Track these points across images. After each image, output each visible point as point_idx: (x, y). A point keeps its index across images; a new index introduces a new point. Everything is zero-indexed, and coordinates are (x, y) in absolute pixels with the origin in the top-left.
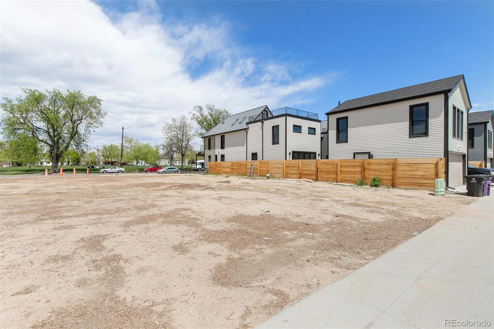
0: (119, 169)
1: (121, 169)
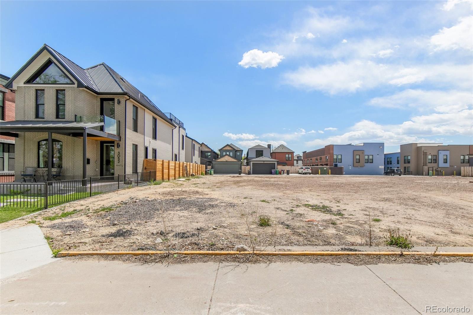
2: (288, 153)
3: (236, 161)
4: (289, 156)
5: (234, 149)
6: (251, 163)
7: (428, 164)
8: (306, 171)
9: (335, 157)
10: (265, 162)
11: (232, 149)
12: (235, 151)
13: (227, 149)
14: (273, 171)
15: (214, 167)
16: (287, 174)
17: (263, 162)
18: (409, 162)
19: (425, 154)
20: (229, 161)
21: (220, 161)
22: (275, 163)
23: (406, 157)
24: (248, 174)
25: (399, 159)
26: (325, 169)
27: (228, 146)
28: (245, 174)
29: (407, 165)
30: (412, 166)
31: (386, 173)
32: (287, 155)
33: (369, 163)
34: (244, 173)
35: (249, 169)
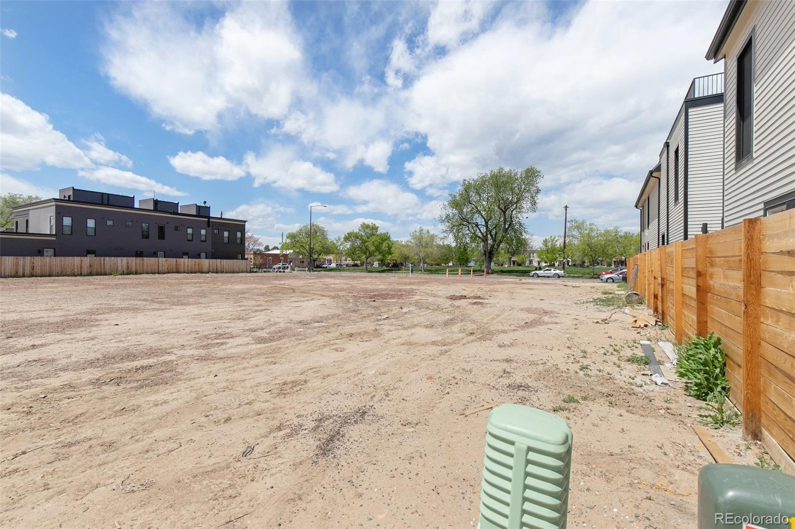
0: (555, 272)
1: (558, 271)
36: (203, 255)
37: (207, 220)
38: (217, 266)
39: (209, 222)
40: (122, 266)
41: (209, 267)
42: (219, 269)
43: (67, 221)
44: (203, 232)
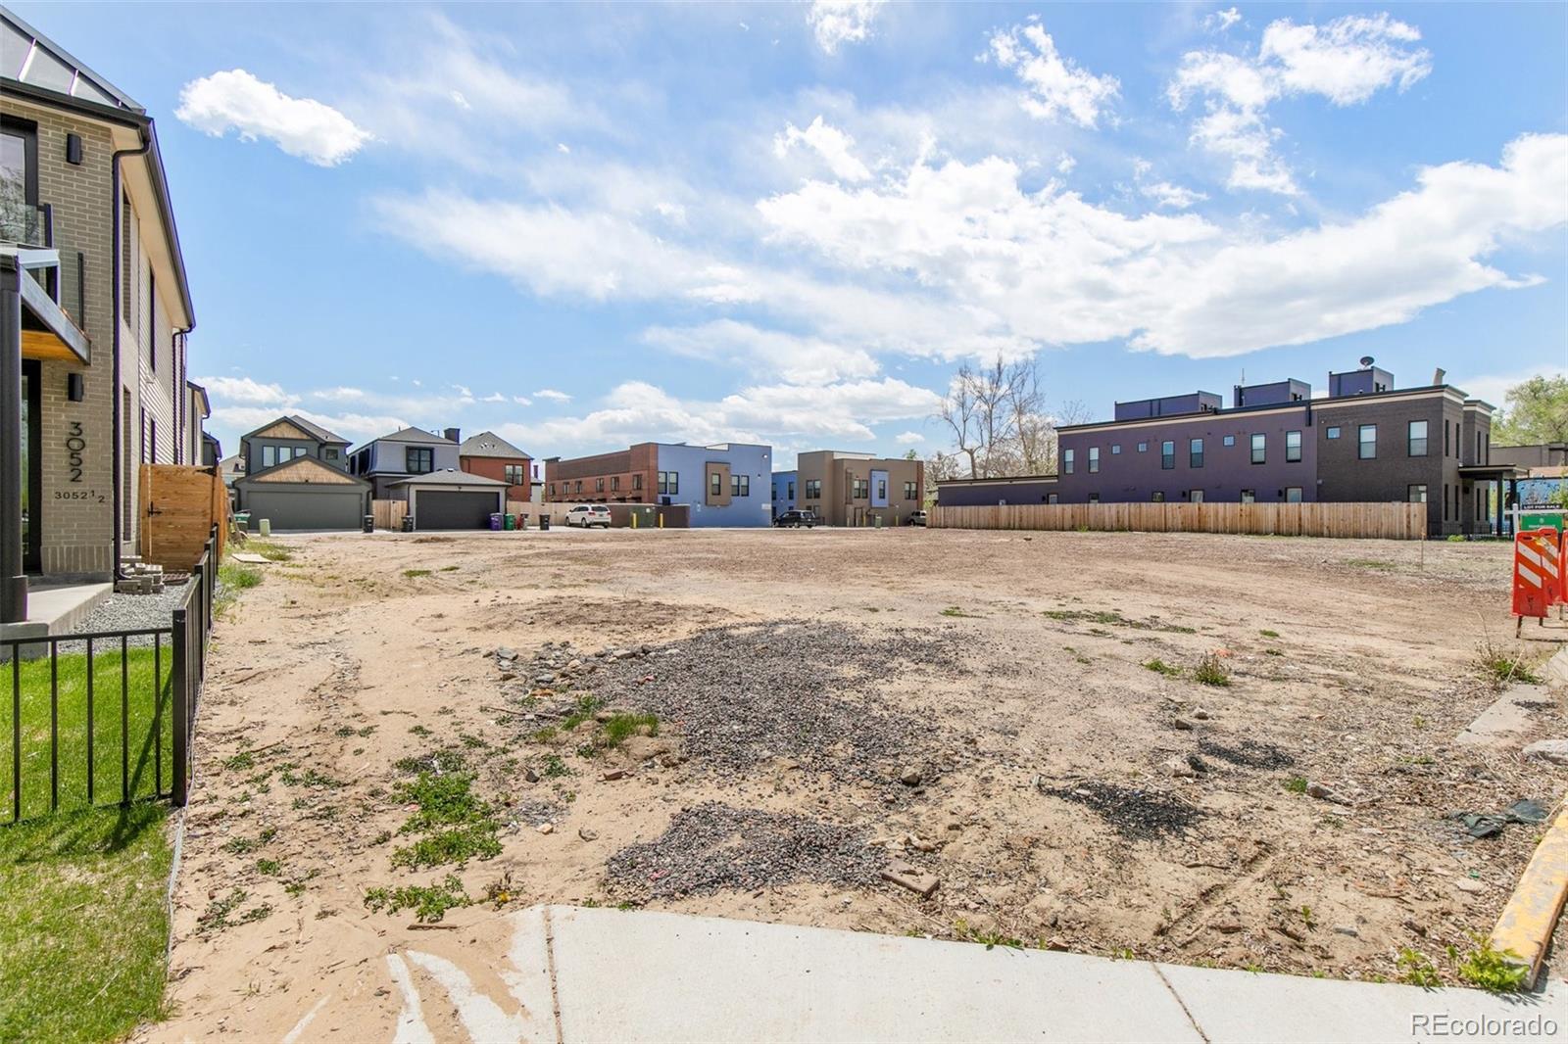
2: (514, 461)
3: (348, 481)
4: (514, 469)
5: (315, 438)
6: (413, 491)
7: (855, 500)
8: (597, 517)
9: (662, 479)
10: (464, 489)
11: (305, 437)
12: (317, 445)
13: (279, 436)
14: (495, 517)
15: (243, 504)
16: (542, 529)
17: (456, 489)
18: (817, 496)
19: (849, 477)
20: (317, 481)
21: (277, 480)
22: (498, 494)
23: (811, 484)
24: (404, 530)
25: (795, 487)
26: (648, 510)
27: (284, 426)
28: (387, 528)
29: (813, 502)
30: (823, 504)
31: (781, 521)
32: (509, 468)
33: (740, 497)
34: (380, 527)
35: (405, 512)
36: (1293, 492)
37: (1303, 409)
38: (1300, 519)
39: (1310, 412)
40: (1111, 517)
41: (1279, 521)
42: (1306, 525)
43: (1070, 456)
44: (1294, 440)
